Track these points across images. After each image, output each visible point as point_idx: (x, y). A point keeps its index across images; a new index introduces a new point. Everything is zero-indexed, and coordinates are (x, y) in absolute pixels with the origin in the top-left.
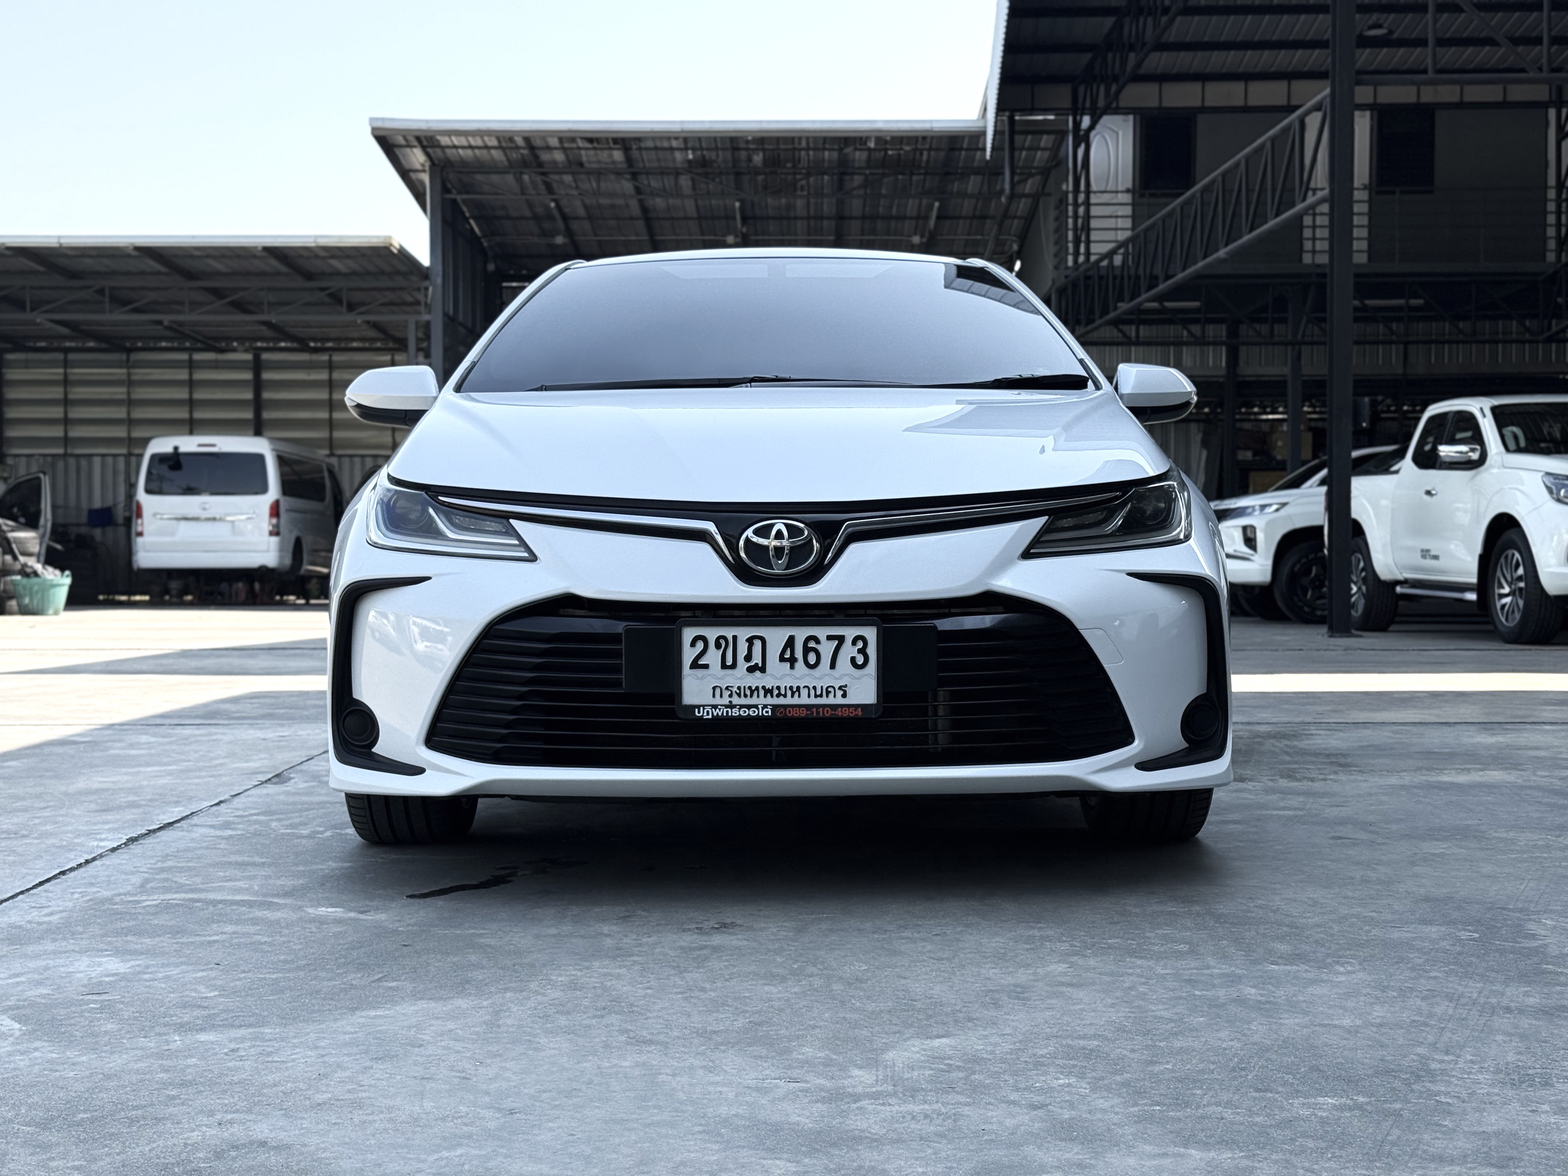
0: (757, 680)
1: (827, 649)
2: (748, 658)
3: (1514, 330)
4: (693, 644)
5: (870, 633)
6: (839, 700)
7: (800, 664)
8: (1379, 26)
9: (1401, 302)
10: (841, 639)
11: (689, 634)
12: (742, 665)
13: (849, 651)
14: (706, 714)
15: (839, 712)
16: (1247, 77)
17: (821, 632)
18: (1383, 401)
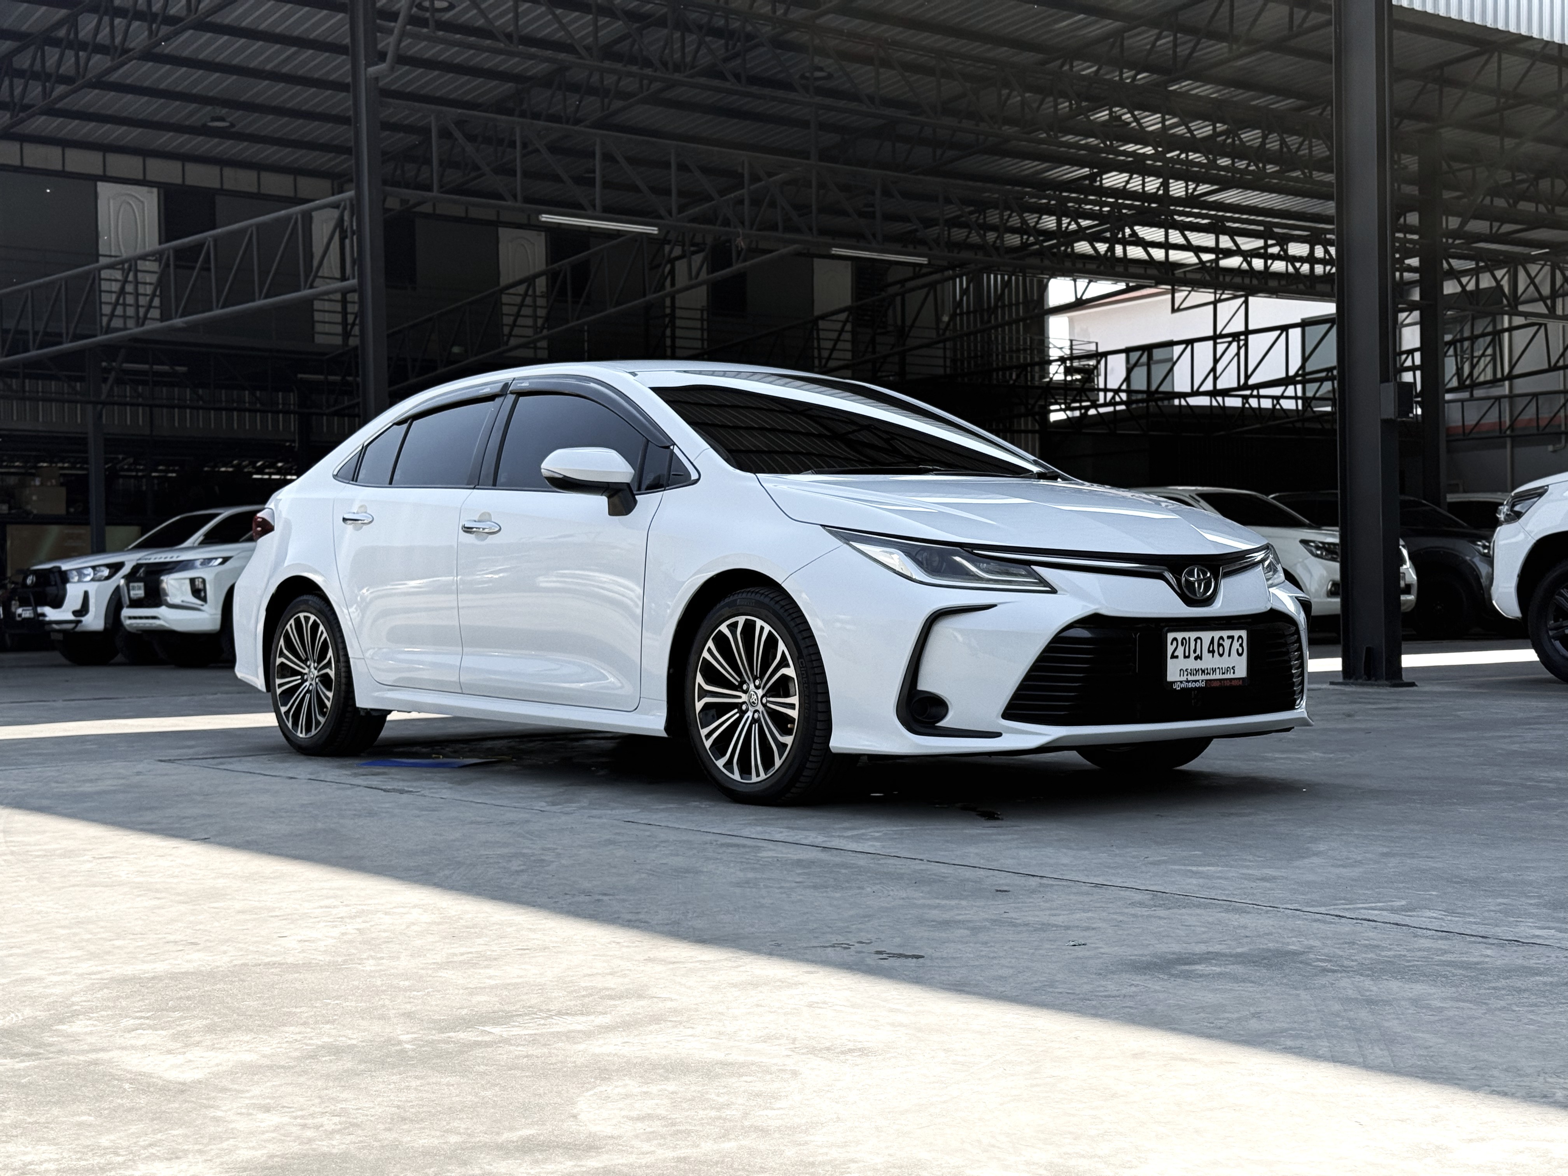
0: (1199, 665)
1: (1227, 643)
2: (1195, 651)
3: (247, 399)
4: (1172, 644)
5: (1244, 633)
6: (1231, 676)
7: (1216, 654)
8: (222, 119)
9: (146, 367)
10: (1232, 637)
11: (1170, 636)
12: (1193, 655)
13: (1236, 645)
14: (1177, 687)
15: (1233, 683)
16: (65, 143)
17: (1225, 634)
18: (124, 459)
